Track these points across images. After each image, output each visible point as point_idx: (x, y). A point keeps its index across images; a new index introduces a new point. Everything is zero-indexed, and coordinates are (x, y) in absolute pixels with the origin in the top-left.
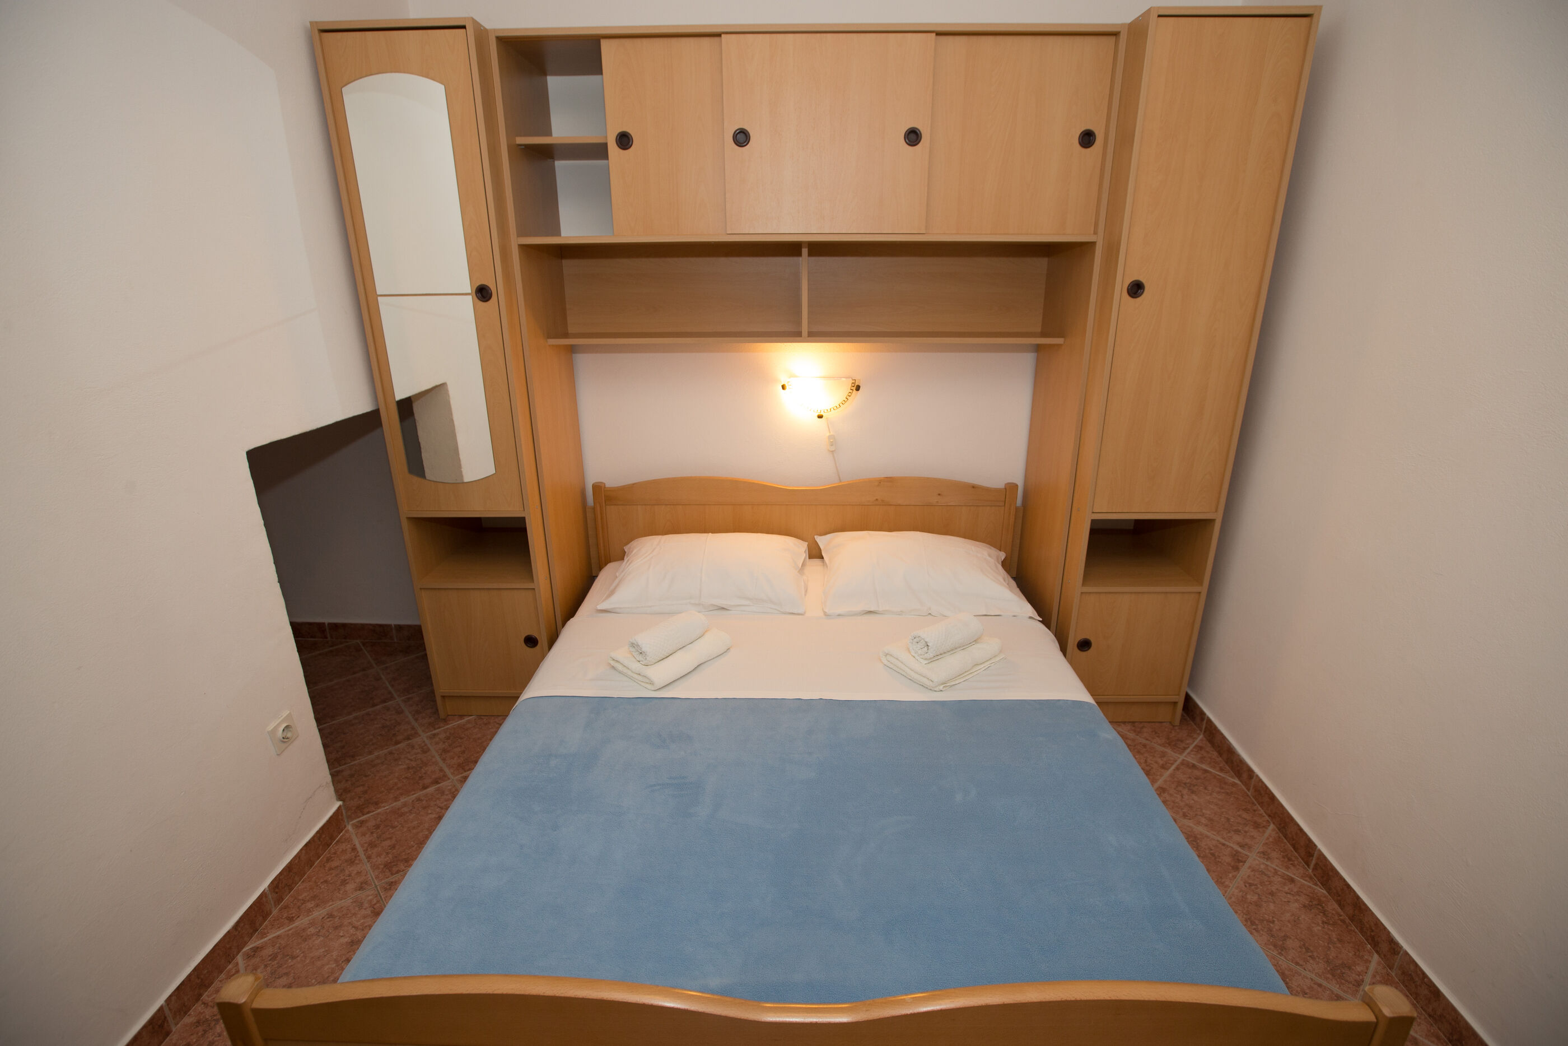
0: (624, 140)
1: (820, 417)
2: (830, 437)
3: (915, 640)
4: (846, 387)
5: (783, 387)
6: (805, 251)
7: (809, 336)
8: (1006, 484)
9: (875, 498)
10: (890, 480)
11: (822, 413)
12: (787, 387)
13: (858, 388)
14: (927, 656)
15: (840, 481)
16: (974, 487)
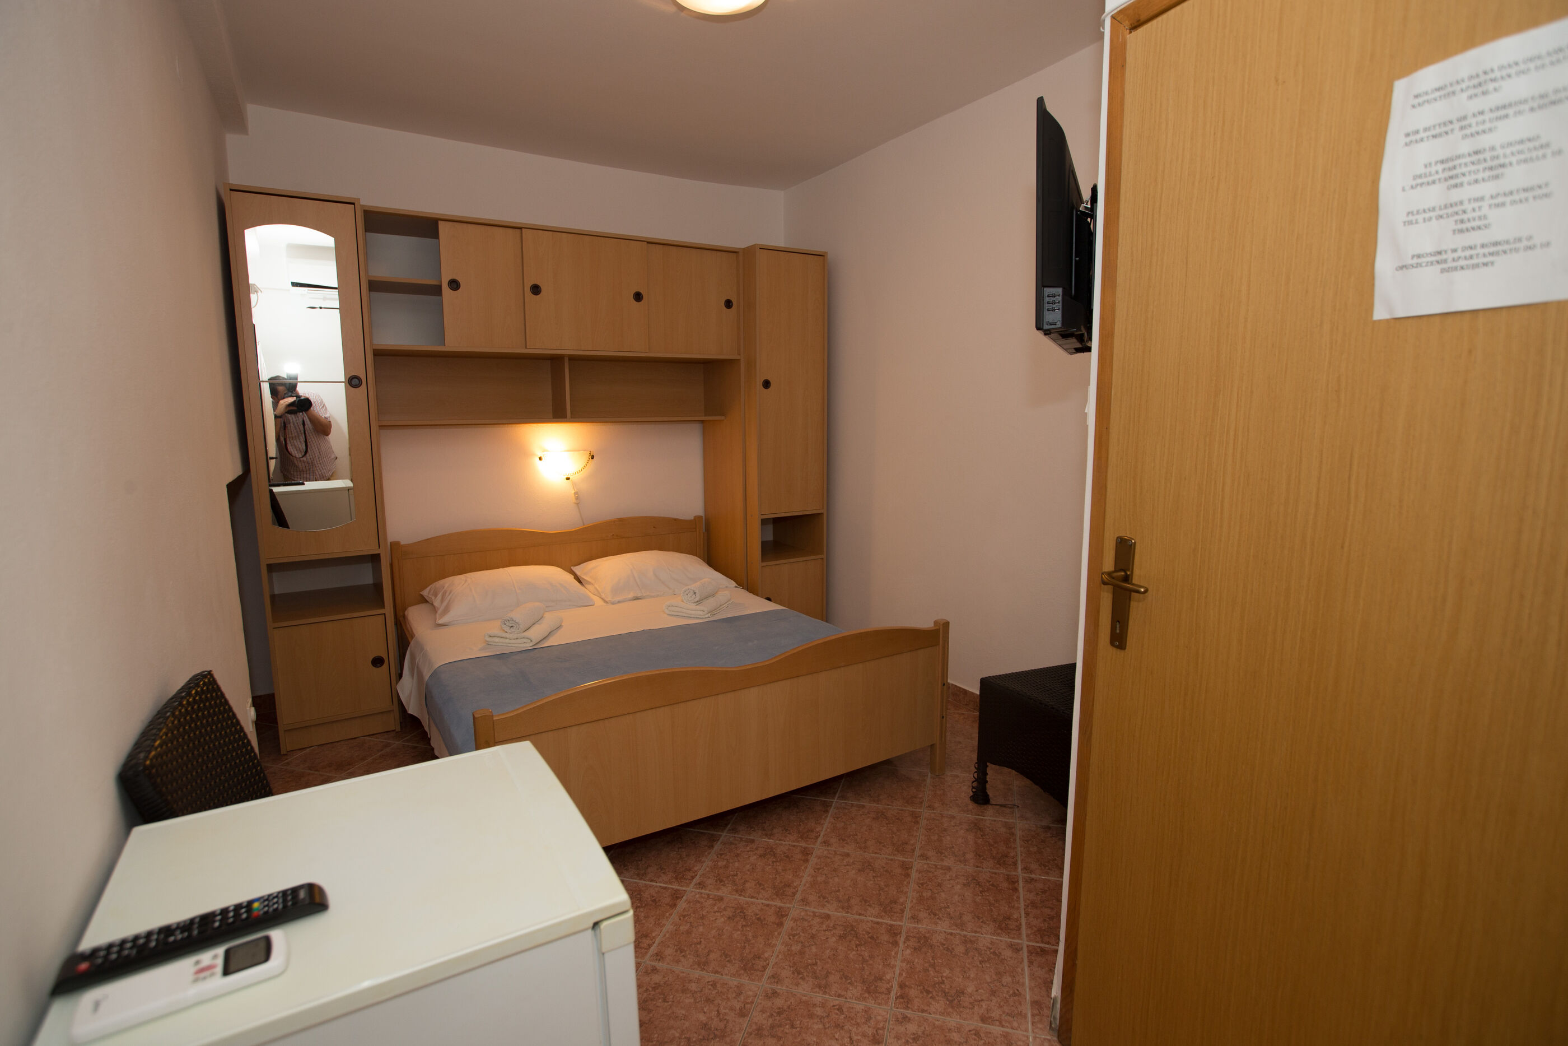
0: (454, 285)
1: (568, 479)
2: (576, 493)
3: (686, 593)
4: (586, 457)
5: (540, 459)
6: (566, 360)
7: (571, 418)
8: (695, 517)
9: (611, 534)
10: (621, 520)
11: (569, 476)
12: (543, 458)
13: (593, 457)
14: (697, 600)
15: (584, 525)
16: (675, 520)
